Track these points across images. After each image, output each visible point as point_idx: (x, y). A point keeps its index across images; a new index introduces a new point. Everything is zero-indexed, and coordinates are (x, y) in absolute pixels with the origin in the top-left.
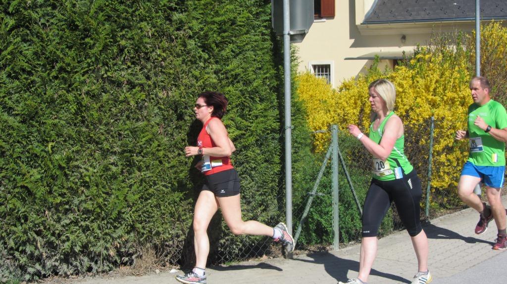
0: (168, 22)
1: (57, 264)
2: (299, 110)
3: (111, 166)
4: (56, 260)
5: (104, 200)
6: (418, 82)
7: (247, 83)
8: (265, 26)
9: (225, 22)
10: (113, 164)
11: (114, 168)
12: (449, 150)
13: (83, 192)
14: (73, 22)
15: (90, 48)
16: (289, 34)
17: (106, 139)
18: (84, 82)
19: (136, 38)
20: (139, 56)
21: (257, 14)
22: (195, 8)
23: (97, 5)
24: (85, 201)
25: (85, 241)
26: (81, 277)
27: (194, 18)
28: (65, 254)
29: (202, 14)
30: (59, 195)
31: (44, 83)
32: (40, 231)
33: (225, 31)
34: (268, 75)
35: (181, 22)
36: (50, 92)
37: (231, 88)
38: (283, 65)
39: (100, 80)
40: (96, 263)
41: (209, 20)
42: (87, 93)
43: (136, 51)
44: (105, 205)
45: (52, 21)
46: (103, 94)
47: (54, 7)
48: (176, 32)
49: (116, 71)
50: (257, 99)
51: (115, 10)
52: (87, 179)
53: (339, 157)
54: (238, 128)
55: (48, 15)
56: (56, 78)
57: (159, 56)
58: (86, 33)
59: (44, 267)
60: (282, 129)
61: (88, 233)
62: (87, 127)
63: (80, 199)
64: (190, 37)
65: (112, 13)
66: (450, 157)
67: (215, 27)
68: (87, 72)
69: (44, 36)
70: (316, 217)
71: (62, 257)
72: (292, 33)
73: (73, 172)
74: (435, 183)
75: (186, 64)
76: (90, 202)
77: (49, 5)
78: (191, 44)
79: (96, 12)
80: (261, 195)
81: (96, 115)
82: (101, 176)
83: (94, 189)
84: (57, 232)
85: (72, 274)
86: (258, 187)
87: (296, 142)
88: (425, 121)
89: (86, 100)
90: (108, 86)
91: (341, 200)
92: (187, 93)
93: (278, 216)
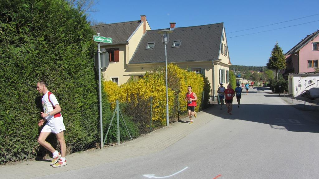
0: (55, 64)
1: (11, 157)
2: (105, 95)
3: (33, 118)
4: (11, 156)
5: (30, 131)
6: (147, 84)
7: (86, 86)
8: (92, 66)
9: (77, 65)
10: (34, 117)
11: (34, 119)
12: (158, 107)
13: (21, 128)
14: (17, 64)
15: (24, 74)
16: (100, 69)
17: (31, 108)
18: (22, 87)
19: (43, 70)
20: (44, 77)
21: (89, 62)
22: (66, 59)
23: (27, 58)
24: (22, 132)
25: (23, 147)
26: (21, 161)
27: (65, 63)
28: (14, 153)
29: (68, 61)
30: (12, 130)
31: (5, 87)
32: (4, 144)
33: (77, 68)
34: (93, 83)
35: (60, 64)
36: (7, 91)
37: (79, 88)
38: (98, 79)
39: (28, 86)
40: (27, 155)
41: (71, 63)
42: (23, 91)
43: (43, 75)
44: (31, 133)
45: (8, 63)
46: (30, 91)
47: (9, 58)
48: (58, 68)
49: (35, 82)
50: (89, 92)
51: (34, 60)
52: (23, 124)
53: (119, 111)
54: (82, 102)
55: (7, 61)
56: (10, 85)
57: (52, 77)
58: (23, 68)
59: (5, 158)
60: (99, 103)
61: (24, 144)
62: (23, 104)
63: (20, 131)
64: (64, 70)
65: (33, 61)
66: (158, 109)
67: (73, 66)
68: (23, 83)
69: (5, 69)
70: (111, 133)
71: (13, 154)
72: (101, 68)
73: (17, 121)
74: (153, 119)
75: (62, 80)
76: (24, 132)
77: (7, 58)
78: (64, 72)
79: (26, 60)
80: (91, 126)
81: (27, 99)
82: (29, 122)
83: (26, 128)
84: (11, 145)
85: (17, 160)
86: (90, 123)
88: (150, 98)
89: (22, 94)
90: (31, 88)
91: (121, 125)
92: (63, 90)
93: (98, 134)
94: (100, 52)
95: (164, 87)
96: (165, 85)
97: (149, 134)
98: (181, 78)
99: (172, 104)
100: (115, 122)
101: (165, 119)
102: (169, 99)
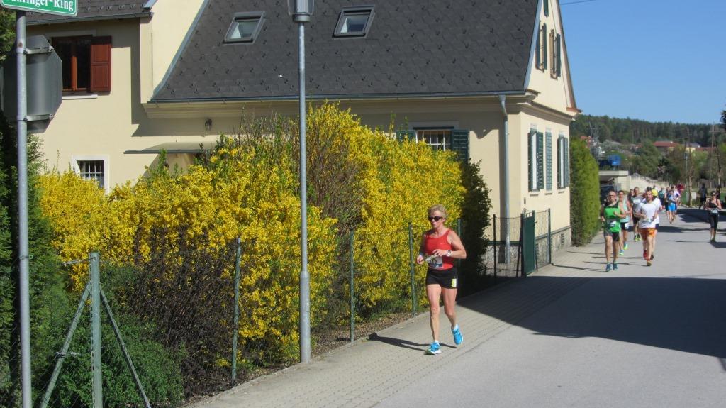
2: (41, 231)
6: (221, 188)
12: (265, 284)
16: (25, 120)
38: (16, 164)
53: (101, 298)
60: (15, 260)
66: (267, 294)
70: (71, 387)
72: (30, 119)
74: (246, 332)
87: (37, 278)
88: (232, 244)
91: (106, 358)
93: (12, 389)
94: (25, 53)
95: (292, 201)
96: (297, 192)
97: (226, 395)
98: (365, 166)
99: (326, 271)
100: (83, 341)
101: (294, 335)
102: (313, 251)
